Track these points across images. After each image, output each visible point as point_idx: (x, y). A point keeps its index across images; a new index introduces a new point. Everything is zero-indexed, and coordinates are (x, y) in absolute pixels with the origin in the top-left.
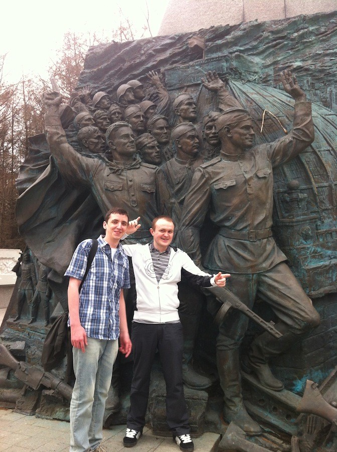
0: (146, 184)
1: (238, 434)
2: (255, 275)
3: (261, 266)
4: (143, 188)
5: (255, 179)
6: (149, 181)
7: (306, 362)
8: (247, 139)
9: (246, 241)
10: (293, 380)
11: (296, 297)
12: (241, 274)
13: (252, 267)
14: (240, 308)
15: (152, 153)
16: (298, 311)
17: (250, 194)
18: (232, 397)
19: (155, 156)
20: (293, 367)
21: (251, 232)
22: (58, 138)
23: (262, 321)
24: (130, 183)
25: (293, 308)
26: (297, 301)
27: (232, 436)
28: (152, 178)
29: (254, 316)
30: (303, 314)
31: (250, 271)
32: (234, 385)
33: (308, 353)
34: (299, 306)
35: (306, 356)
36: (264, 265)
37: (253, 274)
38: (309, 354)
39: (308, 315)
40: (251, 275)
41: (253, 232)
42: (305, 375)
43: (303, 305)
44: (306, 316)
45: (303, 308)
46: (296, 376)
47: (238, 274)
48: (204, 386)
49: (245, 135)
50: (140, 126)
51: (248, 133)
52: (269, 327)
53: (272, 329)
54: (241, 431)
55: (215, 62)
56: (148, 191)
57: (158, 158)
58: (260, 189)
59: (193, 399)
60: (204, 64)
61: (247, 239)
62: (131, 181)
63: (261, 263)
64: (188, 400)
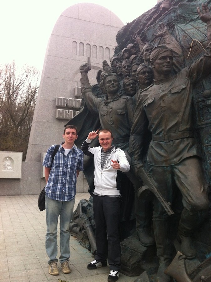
0: (119, 109)
2: (168, 168)
3: (172, 161)
4: (117, 112)
5: (170, 95)
6: (121, 107)
8: (164, 66)
9: (161, 142)
10: (205, 254)
12: (158, 166)
13: (165, 161)
15: (128, 89)
16: (187, 196)
17: (163, 107)
18: (160, 255)
19: (130, 90)
21: (165, 135)
22: (84, 90)
23: (162, 202)
24: (110, 110)
25: (185, 194)
26: (189, 188)
28: (124, 105)
29: (159, 197)
31: (164, 165)
32: (161, 248)
34: (189, 192)
36: (175, 160)
37: (167, 167)
39: (192, 199)
40: (166, 167)
41: (166, 135)
43: (192, 192)
45: (191, 194)
46: (206, 251)
47: (157, 166)
49: (163, 63)
50: (127, 73)
51: (165, 62)
54: (147, 280)
55: (168, 15)
56: (119, 114)
57: (132, 91)
58: (173, 102)
60: (163, 19)
61: (162, 141)
62: (111, 109)
63: (173, 158)
64: (133, 251)
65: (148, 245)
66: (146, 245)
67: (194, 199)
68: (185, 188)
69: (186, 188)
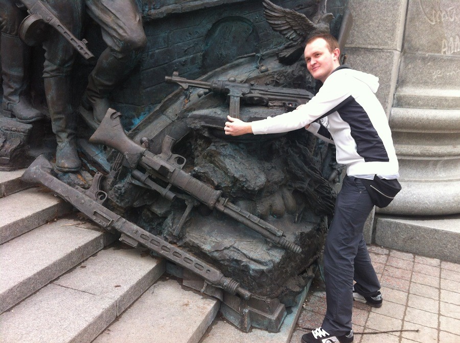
1: (43, 167)
7: (144, 97)
10: (132, 118)
11: (118, 11)
14: (50, 23)
16: (116, 27)
18: (58, 131)
20: (132, 104)
23: (72, 39)
25: (112, 25)
26: (117, 16)
27: (36, 169)
29: (65, 32)
30: (121, 31)
32: (60, 119)
33: (146, 88)
34: (119, 22)
35: (144, 91)
38: (148, 89)
39: (126, 32)
42: (142, 113)
43: (124, 20)
44: (124, 34)
45: (122, 25)
46: (134, 114)
48: (30, 119)
52: (79, 46)
53: (82, 48)
54: (47, 165)
59: (11, 130)
64: (7, 132)
65: (33, 120)
66: (31, 121)
67: (128, 32)
68: (110, 17)
69: (113, 16)
